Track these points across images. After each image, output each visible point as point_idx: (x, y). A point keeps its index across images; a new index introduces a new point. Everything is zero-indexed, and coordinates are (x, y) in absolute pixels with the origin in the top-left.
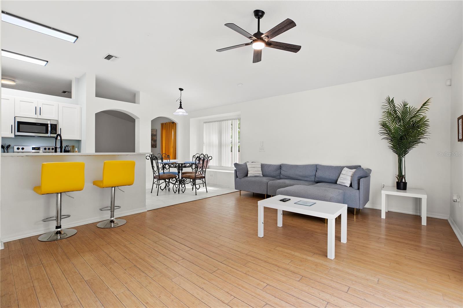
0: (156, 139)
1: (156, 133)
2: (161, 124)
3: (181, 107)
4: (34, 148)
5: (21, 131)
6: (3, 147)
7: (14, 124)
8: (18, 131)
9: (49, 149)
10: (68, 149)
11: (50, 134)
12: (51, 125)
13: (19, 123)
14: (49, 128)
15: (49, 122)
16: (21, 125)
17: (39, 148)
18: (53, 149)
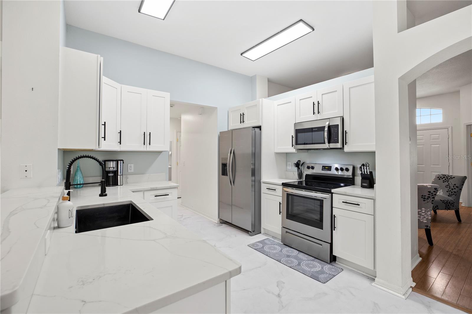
4: (324, 168)
5: (299, 143)
6: (297, 165)
7: (293, 133)
8: (297, 144)
9: (342, 169)
10: (367, 171)
11: (329, 143)
12: (329, 127)
13: (298, 131)
14: (326, 134)
15: (327, 123)
16: (299, 135)
17: (329, 168)
18: (347, 170)
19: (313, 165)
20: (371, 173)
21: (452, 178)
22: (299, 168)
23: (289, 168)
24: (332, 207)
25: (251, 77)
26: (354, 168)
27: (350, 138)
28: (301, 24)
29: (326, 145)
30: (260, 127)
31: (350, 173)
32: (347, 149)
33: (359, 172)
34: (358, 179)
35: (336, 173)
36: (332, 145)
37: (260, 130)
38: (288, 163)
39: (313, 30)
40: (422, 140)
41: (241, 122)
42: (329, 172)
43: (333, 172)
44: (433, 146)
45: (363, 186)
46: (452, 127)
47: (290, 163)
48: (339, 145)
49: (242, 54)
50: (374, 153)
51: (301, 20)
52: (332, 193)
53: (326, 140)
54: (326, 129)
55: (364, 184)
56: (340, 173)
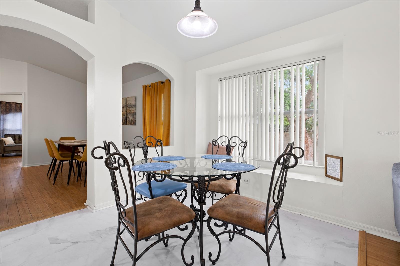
0: (135, 111)
1: (136, 103)
2: (144, 86)
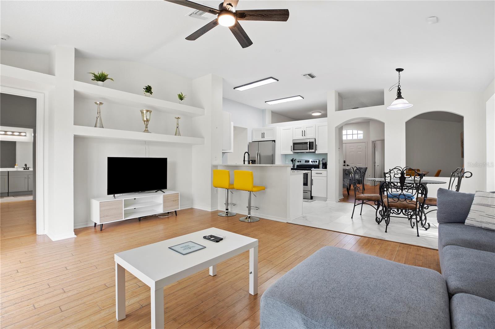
3: (399, 96)
4: (306, 161)
5: (295, 149)
6: (292, 160)
7: (292, 145)
8: (294, 150)
9: (314, 162)
10: (324, 161)
11: (309, 149)
12: (310, 142)
13: (294, 144)
14: (308, 145)
15: (309, 141)
16: (295, 145)
17: (308, 161)
18: (316, 162)
19: (300, 160)
20: (326, 162)
21: (362, 168)
22: (293, 162)
23: (287, 162)
24: (311, 176)
25: (263, 110)
26: (319, 161)
27: (318, 148)
28: (299, 97)
29: (308, 151)
30: (274, 141)
31: (317, 163)
32: (317, 152)
33: (321, 163)
34: (321, 166)
35: (311, 163)
36: (311, 151)
37: (275, 142)
38: (286, 160)
39: (303, 98)
40: (353, 149)
41: (262, 138)
42: (308, 163)
43: (310, 163)
44: (358, 153)
45: (323, 168)
46: (367, 142)
47: (288, 160)
48: (313, 151)
49: (265, 102)
50: (327, 154)
51: (299, 96)
52: (311, 170)
53: (308, 148)
54: (308, 143)
55: (323, 167)
56: (313, 163)
